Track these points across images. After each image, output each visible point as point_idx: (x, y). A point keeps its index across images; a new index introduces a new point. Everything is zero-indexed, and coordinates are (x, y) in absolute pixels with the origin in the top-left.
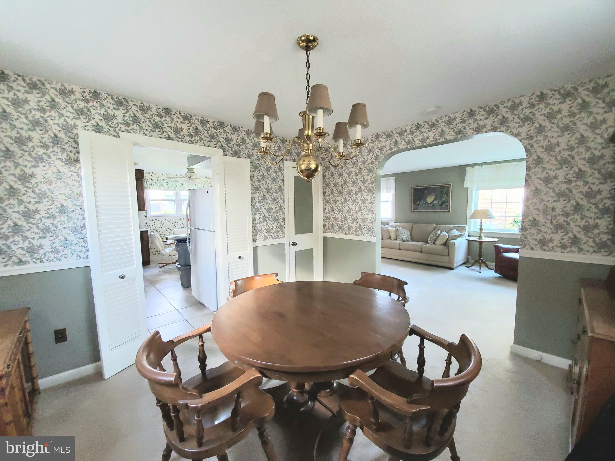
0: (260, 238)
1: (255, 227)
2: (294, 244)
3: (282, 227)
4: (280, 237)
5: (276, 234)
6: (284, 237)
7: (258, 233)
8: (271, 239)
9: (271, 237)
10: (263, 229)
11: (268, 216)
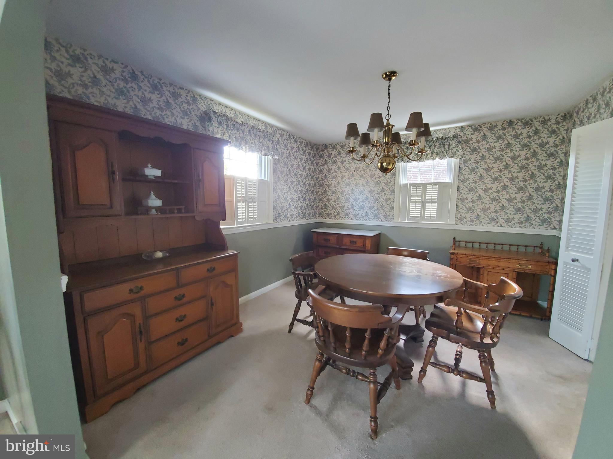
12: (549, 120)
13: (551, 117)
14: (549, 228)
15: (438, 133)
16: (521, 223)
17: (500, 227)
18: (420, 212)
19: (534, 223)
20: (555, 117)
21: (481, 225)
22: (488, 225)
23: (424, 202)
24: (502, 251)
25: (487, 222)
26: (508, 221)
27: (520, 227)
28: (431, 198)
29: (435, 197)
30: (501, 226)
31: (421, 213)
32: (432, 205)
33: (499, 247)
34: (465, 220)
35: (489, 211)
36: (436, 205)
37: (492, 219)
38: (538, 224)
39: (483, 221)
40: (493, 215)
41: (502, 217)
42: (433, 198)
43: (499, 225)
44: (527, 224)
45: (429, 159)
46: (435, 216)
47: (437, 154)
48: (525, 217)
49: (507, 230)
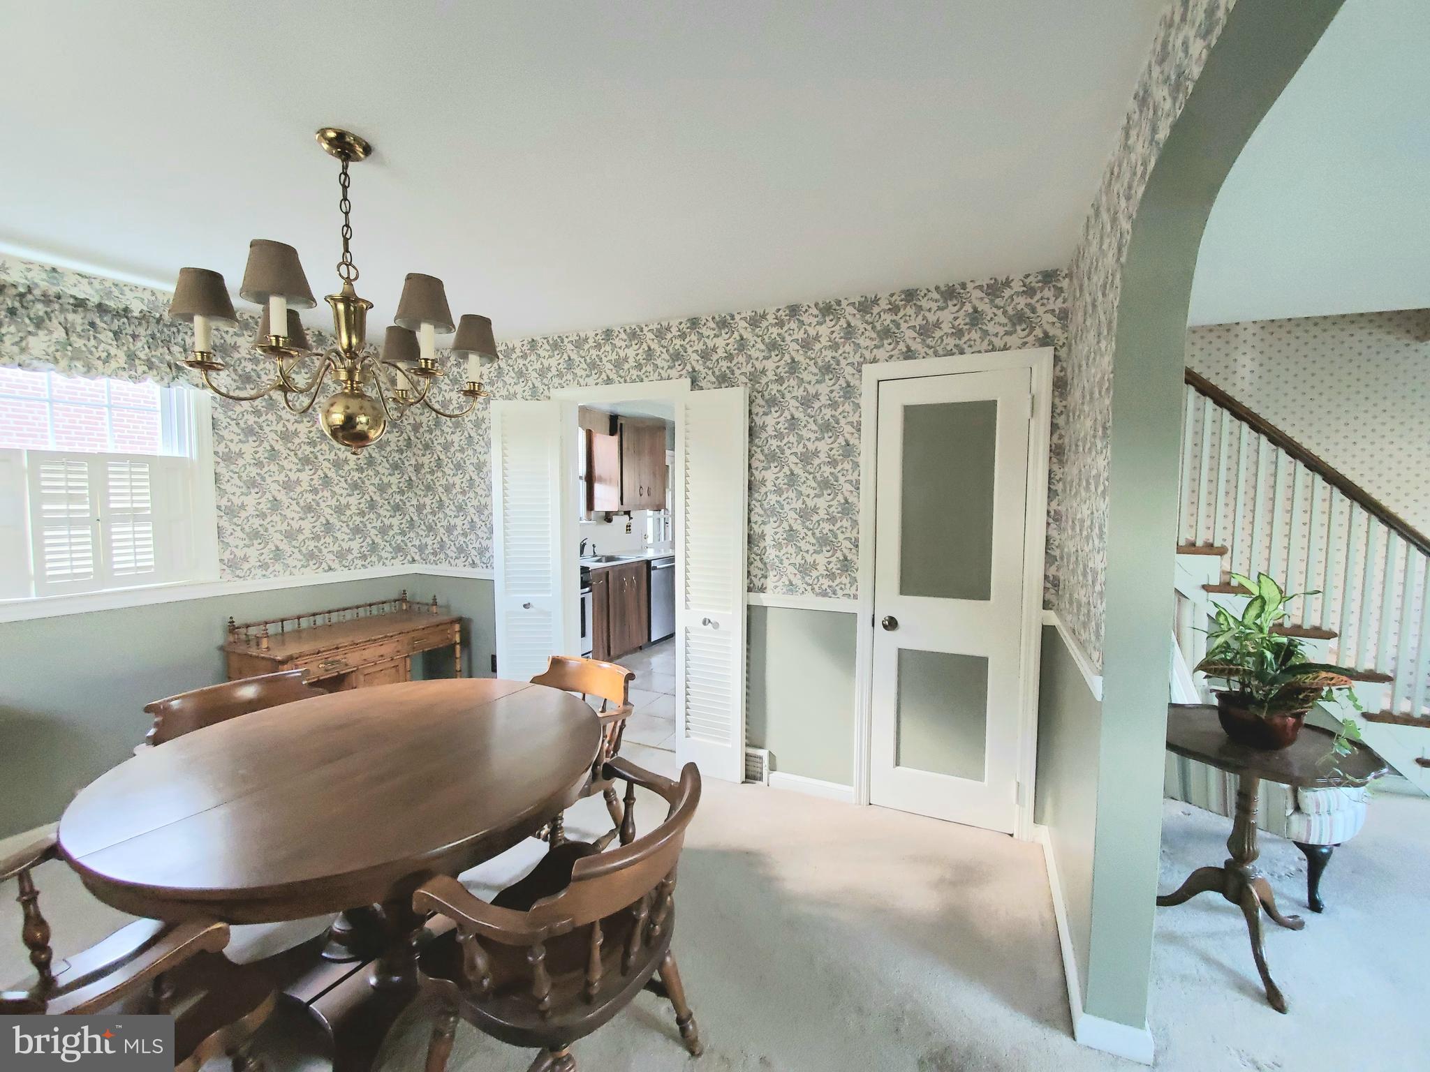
0: (776, 587)
1: (764, 557)
2: (891, 624)
3: (846, 565)
4: (840, 593)
5: (826, 583)
6: (855, 597)
7: (771, 574)
8: (809, 594)
9: (809, 588)
10: (786, 562)
11: (802, 531)
14: (406, 561)
15: (129, 295)
17: (328, 571)
18: (90, 554)
21: (288, 572)
23: (102, 520)
28: (128, 505)
29: (144, 502)
31: (96, 558)
32: (136, 529)
34: (246, 566)
36: (150, 528)
39: (290, 561)
42: (135, 505)
43: (326, 568)
45: (115, 374)
46: (152, 563)
47: (151, 366)
49: (341, 575)
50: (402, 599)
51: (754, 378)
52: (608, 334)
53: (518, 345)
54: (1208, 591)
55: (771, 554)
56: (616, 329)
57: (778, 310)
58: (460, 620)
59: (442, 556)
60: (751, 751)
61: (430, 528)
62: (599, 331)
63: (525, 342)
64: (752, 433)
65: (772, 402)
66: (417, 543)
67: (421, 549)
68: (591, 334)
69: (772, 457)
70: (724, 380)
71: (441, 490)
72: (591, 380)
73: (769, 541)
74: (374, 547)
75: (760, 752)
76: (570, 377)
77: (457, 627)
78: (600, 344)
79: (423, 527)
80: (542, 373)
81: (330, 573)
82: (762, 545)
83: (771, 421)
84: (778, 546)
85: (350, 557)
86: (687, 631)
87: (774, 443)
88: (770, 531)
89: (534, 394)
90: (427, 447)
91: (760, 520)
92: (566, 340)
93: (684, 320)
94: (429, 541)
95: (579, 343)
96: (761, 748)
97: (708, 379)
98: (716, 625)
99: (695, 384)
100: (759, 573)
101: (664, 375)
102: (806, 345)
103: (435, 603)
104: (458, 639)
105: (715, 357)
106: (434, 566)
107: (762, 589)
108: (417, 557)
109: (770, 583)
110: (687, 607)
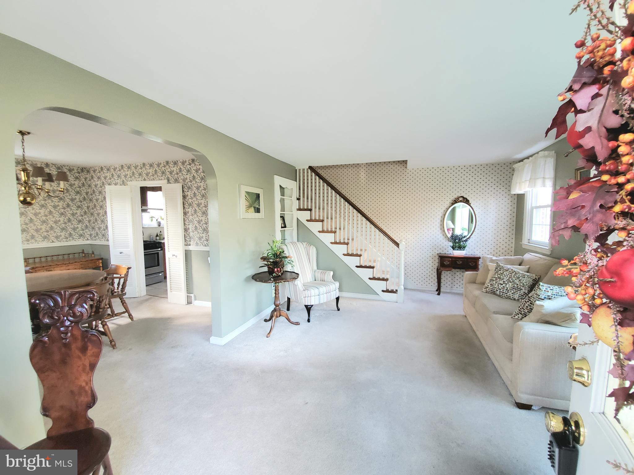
12: (73, 170)
13: (74, 168)
14: (84, 240)
16: (67, 238)
19: (74, 237)
20: (76, 169)
22: (43, 242)
24: (58, 261)
25: (41, 240)
26: (57, 237)
27: (66, 241)
30: (53, 242)
33: (55, 258)
35: (41, 231)
37: (45, 238)
38: (77, 238)
40: (45, 234)
41: (52, 235)
44: (70, 238)
48: (68, 234)
49: (57, 244)
50: (83, 252)
51: (184, 180)
52: (144, 165)
53: (118, 167)
54: (332, 244)
55: (191, 234)
56: (146, 163)
57: (189, 160)
58: (102, 259)
59: (97, 238)
60: (189, 295)
61: (93, 228)
62: (141, 164)
63: (120, 166)
64: (184, 197)
65: (189, 188)
66: (89, 233)
67: (91, 235)
68: (139, 164)
69: (190, 205)
70: (176, 181)
71: (96, 215)
72: (140, 179)
73: (190, 230)
74: (70, 235)
75: (191, 295)
76: (133, 178)
77: (101, 261)
78: (142, 168)
79: (91, 228)
80: (125, 176)
81: (53, 243)
82: (189, 231)
83: (189, 194)
84: (193, 232)
85: (61, 238)
86: (169, 259)
87: (190, 200)
88: (191, 227)
89: (124, 183)
90: (91, 200)
91: (188, 224)
92: (132, 166)
93: (165, 161)
94: (93, 232)
95: (136, 167)
96: (192, 294)
97: (172, 180)
98: (176, 256)
99: (169, 182)
100: (189, 240)
101: (160, 178)
102: (197, 171)
103: (93, 253)
104: (101, 266)
105: (173, 174)
106: (95, 241)
107: (190, 245)
108: (89, 238)
109: (192, 243)
110: (169, 251)
